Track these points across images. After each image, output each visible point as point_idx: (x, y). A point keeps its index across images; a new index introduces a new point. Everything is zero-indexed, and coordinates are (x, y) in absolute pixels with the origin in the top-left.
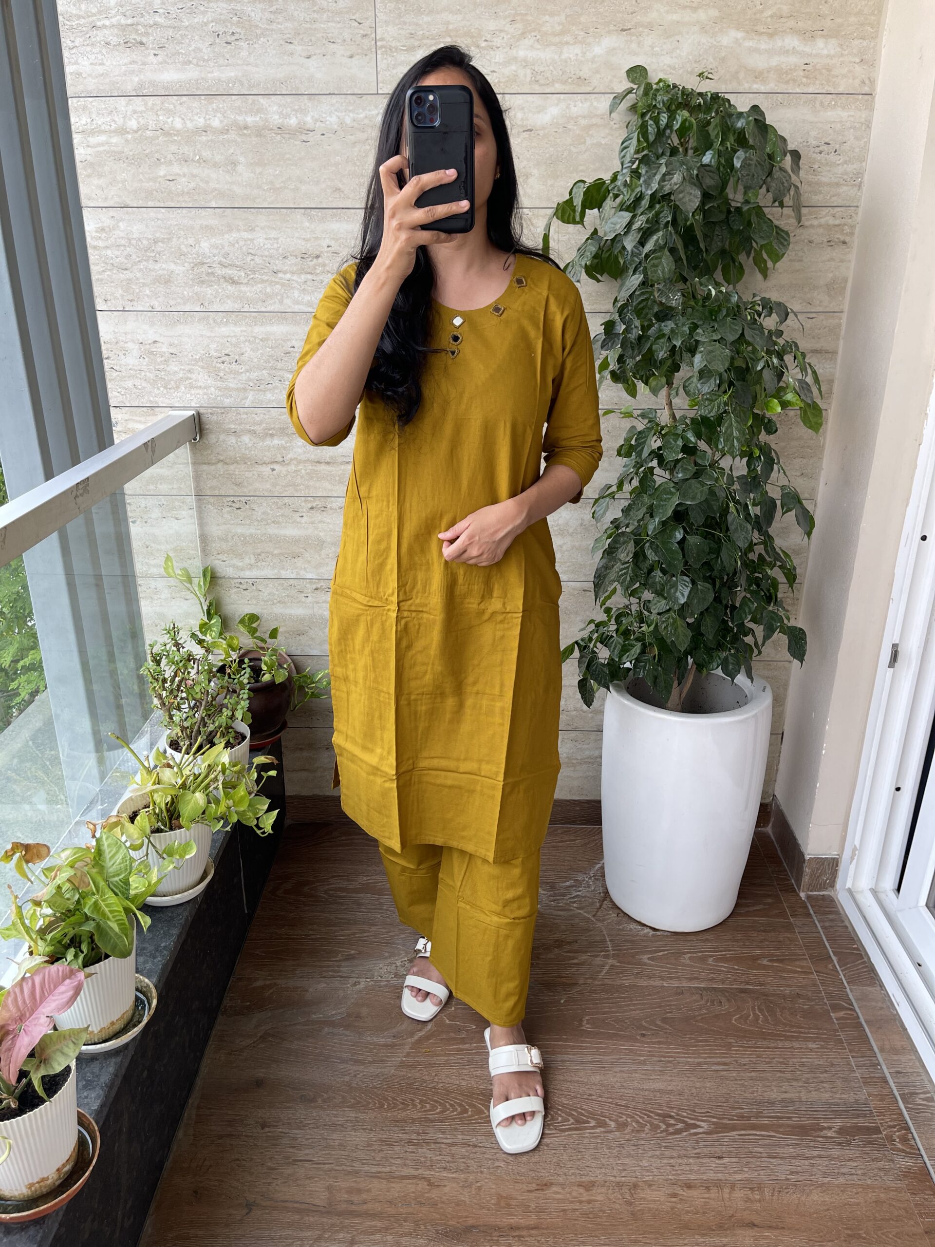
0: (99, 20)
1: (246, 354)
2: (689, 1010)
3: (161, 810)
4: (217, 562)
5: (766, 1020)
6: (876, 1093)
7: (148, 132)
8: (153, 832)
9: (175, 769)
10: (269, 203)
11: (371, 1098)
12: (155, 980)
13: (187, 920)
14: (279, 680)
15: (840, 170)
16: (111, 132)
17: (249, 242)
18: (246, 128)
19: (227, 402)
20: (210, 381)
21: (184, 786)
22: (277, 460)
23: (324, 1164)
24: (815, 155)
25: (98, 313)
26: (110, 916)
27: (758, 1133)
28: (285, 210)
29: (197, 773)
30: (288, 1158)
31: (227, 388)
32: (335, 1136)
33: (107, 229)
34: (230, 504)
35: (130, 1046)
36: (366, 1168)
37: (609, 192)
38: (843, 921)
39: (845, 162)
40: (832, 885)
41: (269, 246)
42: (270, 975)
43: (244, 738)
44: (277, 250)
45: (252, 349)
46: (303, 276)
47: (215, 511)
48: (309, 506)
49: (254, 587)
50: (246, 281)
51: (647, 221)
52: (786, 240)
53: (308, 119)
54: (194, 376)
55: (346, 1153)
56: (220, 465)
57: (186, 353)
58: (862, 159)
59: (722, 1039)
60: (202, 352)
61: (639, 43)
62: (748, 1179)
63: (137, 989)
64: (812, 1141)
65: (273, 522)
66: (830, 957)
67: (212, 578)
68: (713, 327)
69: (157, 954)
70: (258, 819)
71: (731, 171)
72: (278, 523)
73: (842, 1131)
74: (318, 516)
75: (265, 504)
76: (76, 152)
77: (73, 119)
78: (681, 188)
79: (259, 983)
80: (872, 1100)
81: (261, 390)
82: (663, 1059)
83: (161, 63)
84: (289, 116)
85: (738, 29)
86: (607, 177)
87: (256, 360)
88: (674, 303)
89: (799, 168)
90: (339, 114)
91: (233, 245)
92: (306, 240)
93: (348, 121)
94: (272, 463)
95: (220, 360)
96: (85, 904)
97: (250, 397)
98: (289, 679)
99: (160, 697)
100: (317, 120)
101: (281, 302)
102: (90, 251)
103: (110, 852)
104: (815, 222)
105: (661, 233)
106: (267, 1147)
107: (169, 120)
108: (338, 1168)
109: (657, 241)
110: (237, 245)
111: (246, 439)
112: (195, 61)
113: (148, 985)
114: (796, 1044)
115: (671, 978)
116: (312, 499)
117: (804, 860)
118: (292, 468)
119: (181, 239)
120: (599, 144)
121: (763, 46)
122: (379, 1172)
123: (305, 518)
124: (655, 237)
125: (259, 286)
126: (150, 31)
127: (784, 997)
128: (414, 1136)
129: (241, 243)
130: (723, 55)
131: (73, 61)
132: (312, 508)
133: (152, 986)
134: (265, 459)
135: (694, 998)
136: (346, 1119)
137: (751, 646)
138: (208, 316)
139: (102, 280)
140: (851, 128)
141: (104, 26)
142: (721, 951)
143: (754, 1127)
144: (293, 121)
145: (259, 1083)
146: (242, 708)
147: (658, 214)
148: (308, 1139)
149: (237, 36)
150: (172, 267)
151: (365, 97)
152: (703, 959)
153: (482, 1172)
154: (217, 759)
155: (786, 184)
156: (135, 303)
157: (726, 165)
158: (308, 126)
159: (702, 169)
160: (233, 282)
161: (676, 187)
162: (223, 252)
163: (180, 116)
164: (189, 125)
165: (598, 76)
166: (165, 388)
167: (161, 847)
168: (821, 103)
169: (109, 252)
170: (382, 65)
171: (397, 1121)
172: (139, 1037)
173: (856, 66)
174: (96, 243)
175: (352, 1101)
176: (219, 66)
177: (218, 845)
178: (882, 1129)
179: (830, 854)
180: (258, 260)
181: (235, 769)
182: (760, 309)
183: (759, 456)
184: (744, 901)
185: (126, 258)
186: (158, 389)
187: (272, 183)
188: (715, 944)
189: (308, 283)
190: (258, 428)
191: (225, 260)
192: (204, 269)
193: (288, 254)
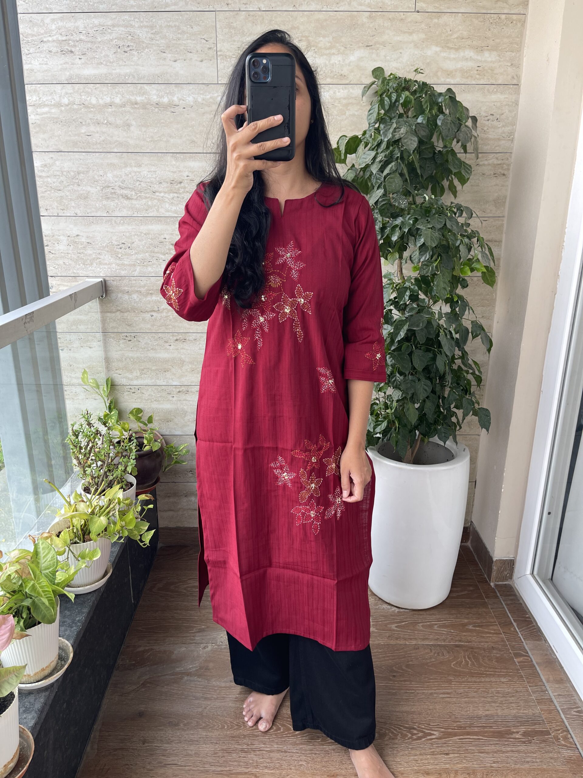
0: (45, 37)
1: (136, 243)
2: (424, 659)
3: (77, 529)
4: (115, 375)
5: (473, 664)
6: (546, 709)
7: (75, 106)
8: (71, 544)
9: (88, 503)
10: (150, 150)
11: (216, 722)
12: (72, 642)
13: (93, 603)
14: (155, 449)
15: (500, 131)
16: (51, 105)
17: (138, 174)
18: (136, 104)
19: (123, 273)
20: (112, 260)
21: (93, 513)
22: (155, 309)
23: (185, 766)
24: (485, 122)
25: (41, 217)
26: (43, 594)
27: (471, 737)
28: (160, 154)
29: (101, 505)
30: (161, 762)
31: (123, 265)
32: (192, 748)
33: (48, 165)
34: (125, 338)
35: (55, 685)
36: (213, 768)
37: (361, 142)
38: (519, 600)
39: (503, 126)
40: (511, 577)
41: (150, 176)
42: (149, 643)
43: (132, 485)
44: (155, 178)
45: (139, 240)
46: (172, 195)
47: (115, 342)
48: (175, 338)
49: (139, 391)
50: (135, 197)
51: (385, 156)
52: (469, 170)
53: (175, 99)
54: (102, 257)
55: (200, 759)
56: (118, 313)
57: (97, 243)
58: (513, 124)
59: (446, 677)
60: (107, 242)
61: (377, 54)
62: (466, 768)
63: (60, 648)
64: (506, 741)
65: (152, 349)
66: (512, 623)
67: (112, 386)
68: (427, 220)
69: (74, 625)
70: (141, 535)
71: (435, 127)
72: (155, 349)
73: (525, 734)
74: (180, 345)
75: (146, 338)
76: (29, 118)
77: (28, 98)
78: (406, 136)
79: (141, 649)
80: (543, 714)
81: (144, 266)
82: (408, 691)
83: (84, 64)
84: (163, 96)
85: (437, 46)
86: (359, 134)
87: (141, 247)
88: (403, 206)
89: (476, 127)
90: (194, 96)
91: (128, 175)
92: (174, 172)
93: (200, 100)
94: (151, 311)
95: (119, 247)
96: (26, 586)
97: (138, 270)
98: (161, 449)
99: (78, 458)
100: (180, 99)
101: (158, 211)
102: (37, 179)
103: (43, 553)
104: (486, 163)
105: (393, 164)
106: (147, 756)
107: (88, 99)
108: (194, 769)
109: (392, 168)
110: (130, 176)
111: (135, 296)
112: (104, 63)
113: (67, 645)
114: (493, 679)
115: (411, 639)
116: (177, 334)
117: (493, 561)
118: (164, 314)
119: (95, 172)
120: (354, 115)
121: (452, 56)
122: (222, 771)
123: (172, 347)
124: (390, 166)
125: (144, 200)
126: (77, 44)
127: (484, 650)
128: (245, 747)
129: (133, 174)
130: (428, 61)
131: (28, 62)
132: (177, 340)
133: (70, 645)
134: (147, 309)
135: (426, 651)
136: (199, 736)
137: (455, 423)
138: (112, 219)
139: (44, 197)
140: (506, 105)
141: (48, 41)
142: (442, 621)
143: (468, 734)
144: (165, 100)
145: (141, 715)
146: (132, 465)
147: (392, 152)
148: (174, 750)
149: (131, 48)
150: (89, 188)
151: (210, 85)
152: (431, 626)
153: (291, 769)
154: (115, 496)
155: (469, 135)
156: (65, 211)
157: (432, 124)
158: (174, 103)
159: (418, 126)
160: (127, 198)
161: (402, 136)
162: (121, 179)
163: (95, 96)
164: (101, 102)
165: (353, 74)
166: (84, 264)
167: (77, 554)
168: (488, 90)
169: (49, 180)
170: (220, 66)
171: (234, 737)
172: (61, 680)
173: (509, 68)
174: (41, 174)
175: (204, 725)
176: (120, 66)
177: (115, 554)
178: (551, 732)
179: (509, 557)
180: (143, 184)
181: (126, 502)
182: (455, 210)
183: (457, 301)
184: (455, 589)
185: (60, 183)
186: (79, 265)
187: (152, 137)
188: (438, 617)
189: (175, 199)
190: (143, 290)
191: (122, 185)
192: (109, 190)
193: (162, 181)
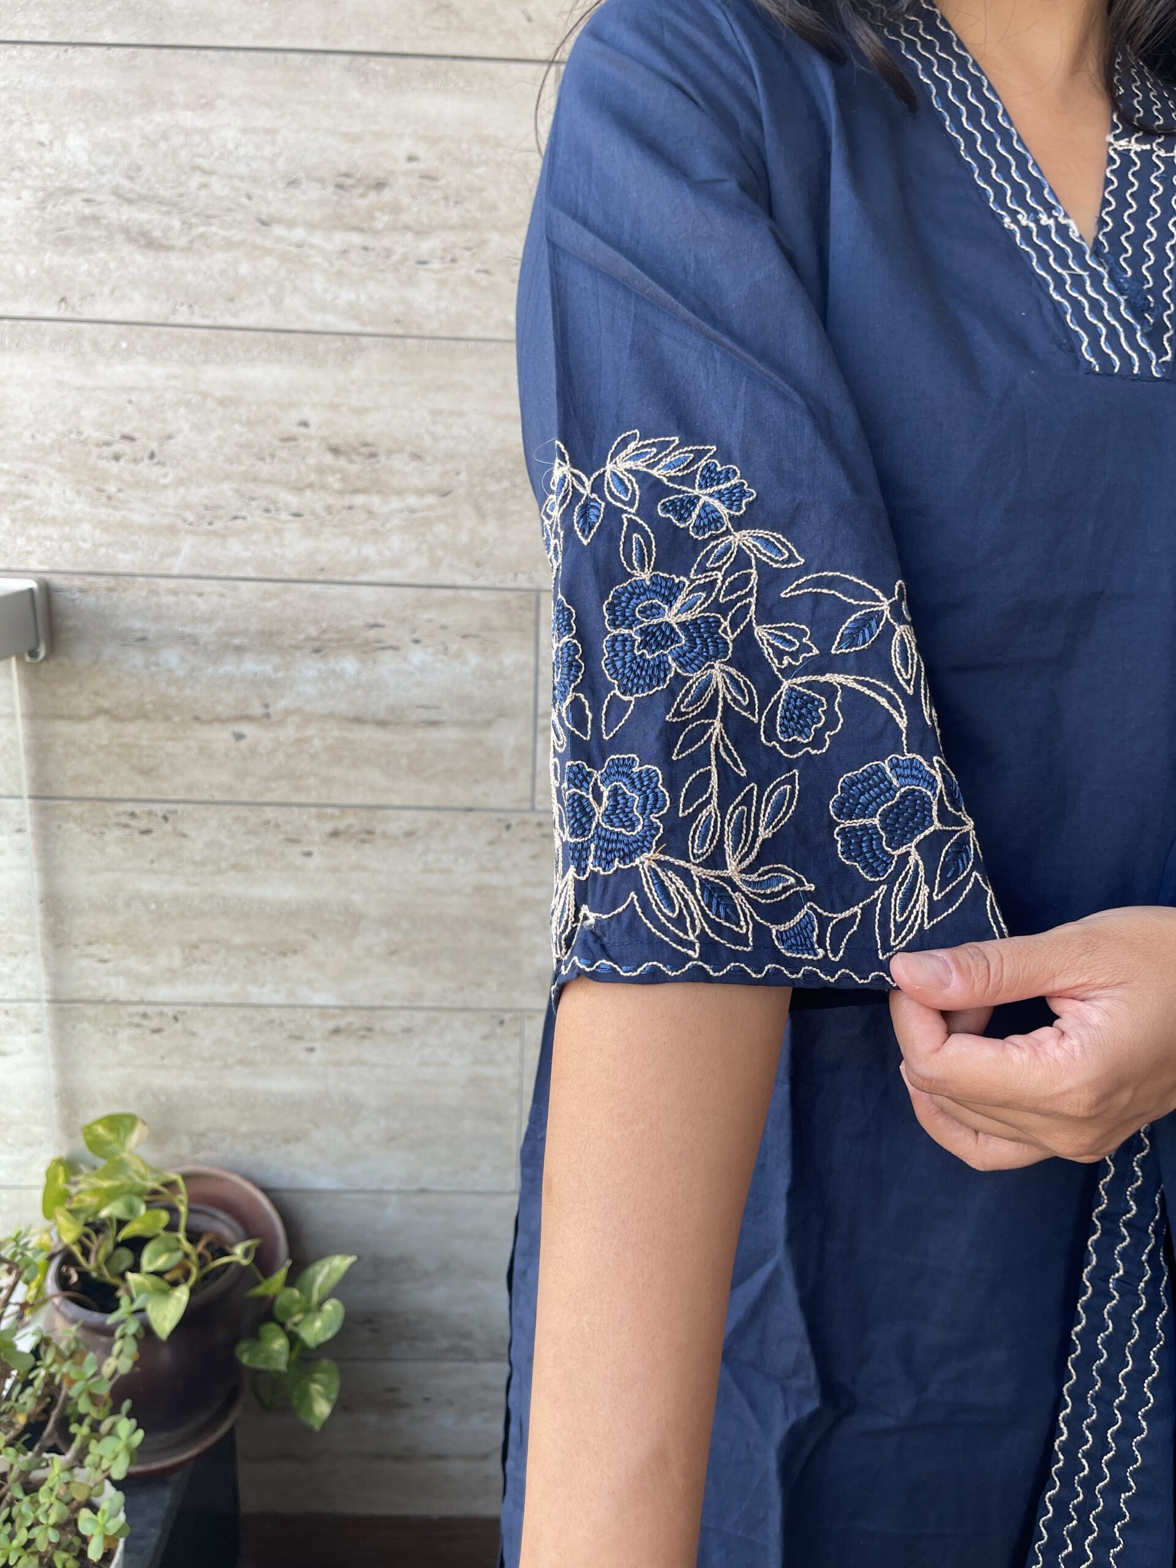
1: (180, 438)
17: (197, 138)
19: (125, 561)
20: (80, 506)
22: (251, 711)
28: (297, 58)
31: (126, 526)
34: (125, 819)
41: (250, 150)
44: (272, 162)
45: (197, 428)
46: (339, 238)
47: (86, 837)
48: (329, 827)
49: (178, 1027)
50: (183, 241)
54: (36, 491)
56: (100, 723)
60: (60, 428)
65: (235, 867)
72: (247, 869)
74: (348, 853)
75: (213, 823)
81: (215, 533)
87: (203, 455)
91: (154, 144)
92: (354, 139)
94: (238, 719)
95: (107, 451)
97: (186, 550)
101: (277, 303)
110: (163, 146)
111: (171, 657)
116: (336, 812)
118: (289, 732)
123: (316, 861)
125: (221, 256)
129: (177, 140)
132: (335, 834)
134: (220, 708)
138: (80, 333)
160: (148, 242)
162: (125, 161)
180: (219, 187)
189: (353, 255)
190: (205, 632)
191: (126, 184)
192: (74, 206)
193: (301, 175)
